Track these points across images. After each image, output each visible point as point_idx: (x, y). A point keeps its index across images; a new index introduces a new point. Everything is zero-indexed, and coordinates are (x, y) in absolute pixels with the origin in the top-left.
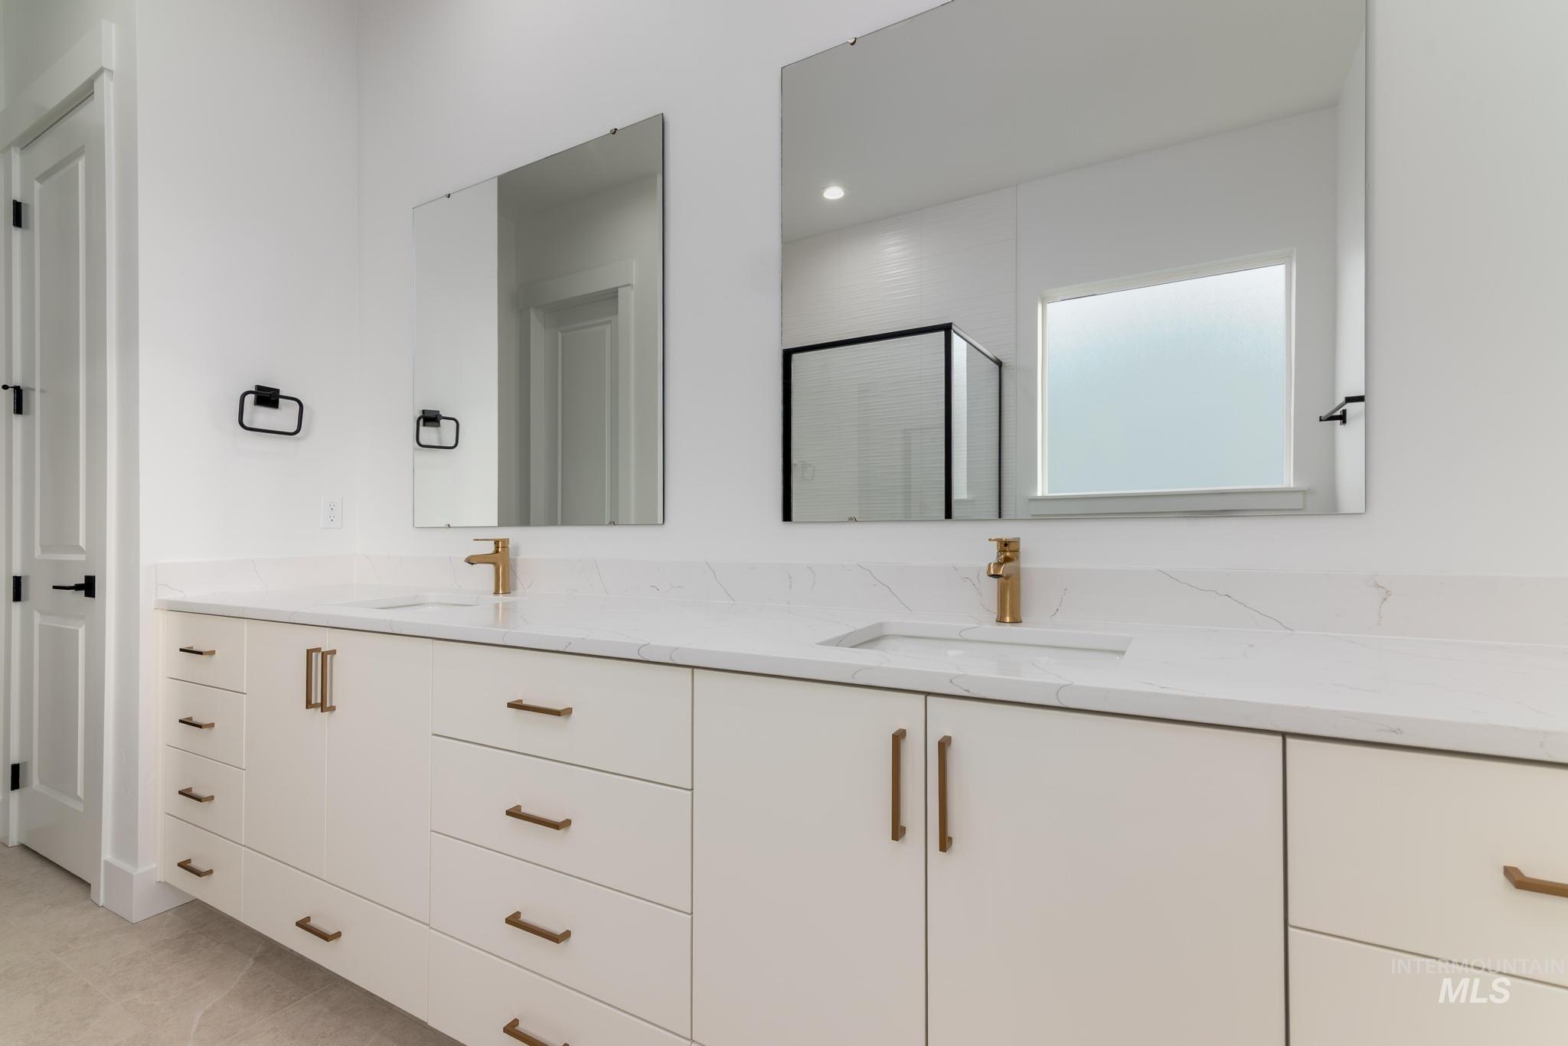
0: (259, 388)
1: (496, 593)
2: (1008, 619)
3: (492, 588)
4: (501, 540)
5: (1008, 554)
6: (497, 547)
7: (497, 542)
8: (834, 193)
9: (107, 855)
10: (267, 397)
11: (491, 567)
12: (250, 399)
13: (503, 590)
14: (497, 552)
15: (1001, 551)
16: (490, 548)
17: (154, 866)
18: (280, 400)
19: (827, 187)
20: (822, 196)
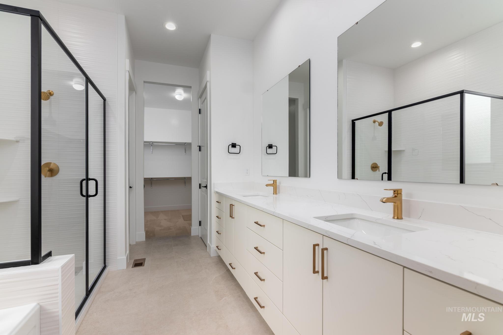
0: (232, 143)
1: (274, 194)
2: (396, 218)
3: (273, 193)
4: (275, 180)
5: (396, 195)
6: (274, 182)
7: (274, 181)
8: (416, 45)
9: (208, 242)
10: (234, 145)
11: (272, 187)
12: (230, 146)
13: (275, 193)
14: (274, 183)
15: (394, 194)
16: (272, 182)
17: (214, 246)
18: (236, 146)
19: (413, 43)
20: (411, 46)
